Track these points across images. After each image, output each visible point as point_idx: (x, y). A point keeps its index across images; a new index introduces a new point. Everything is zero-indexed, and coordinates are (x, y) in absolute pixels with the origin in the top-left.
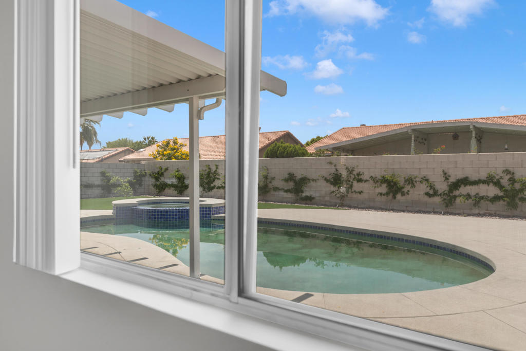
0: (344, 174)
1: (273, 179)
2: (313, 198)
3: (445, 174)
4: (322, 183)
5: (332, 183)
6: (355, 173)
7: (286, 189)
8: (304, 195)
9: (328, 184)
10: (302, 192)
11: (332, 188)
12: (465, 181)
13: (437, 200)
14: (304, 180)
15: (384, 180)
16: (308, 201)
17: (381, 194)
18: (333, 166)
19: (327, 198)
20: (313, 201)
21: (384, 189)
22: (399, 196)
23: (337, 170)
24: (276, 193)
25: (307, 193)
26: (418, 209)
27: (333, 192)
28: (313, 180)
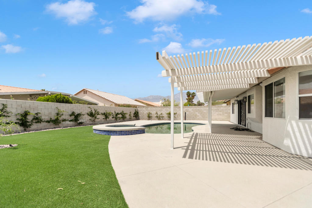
0: (94, 112)
1: (62, 115)
2: (82, 123)
3: (115, 112)
4: (86, 116)
5: (90, 116)
6: (97, 111)
7: (69, 120)
8: (79, 122)
9: (89, 116)
10: (78, 120)
11: (90, 118)
12: (118, 114)
13: (114, 119)
14: (79, 115)
15: (104, 114)
16: (81, 125)
17: (104, 119)
18: (90, 109)
19: (88, 122)
20: (83, 124)
21: (104, 117)
22: (107, 119)
23: (91, 110)
24: (64, 123)
25: (80, 121)
26: (110, 122)
27: (90, 119)
28: (82, 115)
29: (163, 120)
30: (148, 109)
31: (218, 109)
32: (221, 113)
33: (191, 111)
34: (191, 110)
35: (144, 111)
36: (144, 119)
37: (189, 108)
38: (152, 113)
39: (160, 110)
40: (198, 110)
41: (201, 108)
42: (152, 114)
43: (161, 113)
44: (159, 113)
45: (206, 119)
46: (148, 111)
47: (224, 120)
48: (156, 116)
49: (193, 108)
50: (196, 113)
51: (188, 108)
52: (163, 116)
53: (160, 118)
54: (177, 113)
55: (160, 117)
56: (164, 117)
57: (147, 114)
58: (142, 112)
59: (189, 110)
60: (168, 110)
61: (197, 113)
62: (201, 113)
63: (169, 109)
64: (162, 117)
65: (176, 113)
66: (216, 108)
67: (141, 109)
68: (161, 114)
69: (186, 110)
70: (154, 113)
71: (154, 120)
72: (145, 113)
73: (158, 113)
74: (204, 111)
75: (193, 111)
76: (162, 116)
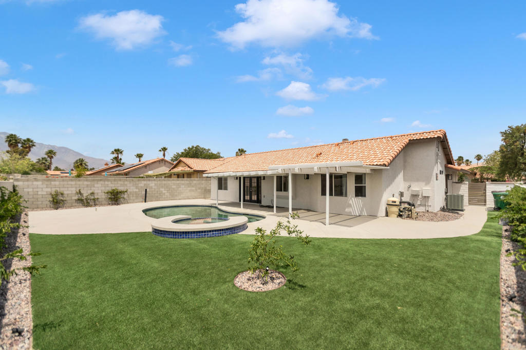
29: (95, 205)
30: (52, 183)
31: (191, 184)
32: (194, 189)
33: (153, 187)
34: (153, 185)
35: (39, 190)
36: (38, 208)
37: (150, 182)
38: (65, 193)
39: (87, 185)
40: (165, 184)
41: (169, 182)
42: (65, 196)
43: (90, 192)
44: (86, 193)
45: (176, 198)
46: (54, 190)
47: (197, 198)
48: (76, 198)
49: (156, 182)
50: (161, 189)
51: (148, 182)
52: (96, 197)
53: (88, 203)
54: (129, 190)
55: (89, 201)
56: (99, 200)
57: (50, 196)
58: (30, 190)
59: (151, 185)
60: (108, 185)
61: (163, 190)
62: (168, 189)
63: (109, 183)
64: (94, 200)
65: (126, 191)
66: (188, 182)
67: (26, 183)
68: (93, 194)
69: (145, 184)
70: (70, 192)
71: (71, 207)
72: (39, 193)
73: (82, 192)
74: (173, 187)
75: (156, 187)
76: (92, 198)
